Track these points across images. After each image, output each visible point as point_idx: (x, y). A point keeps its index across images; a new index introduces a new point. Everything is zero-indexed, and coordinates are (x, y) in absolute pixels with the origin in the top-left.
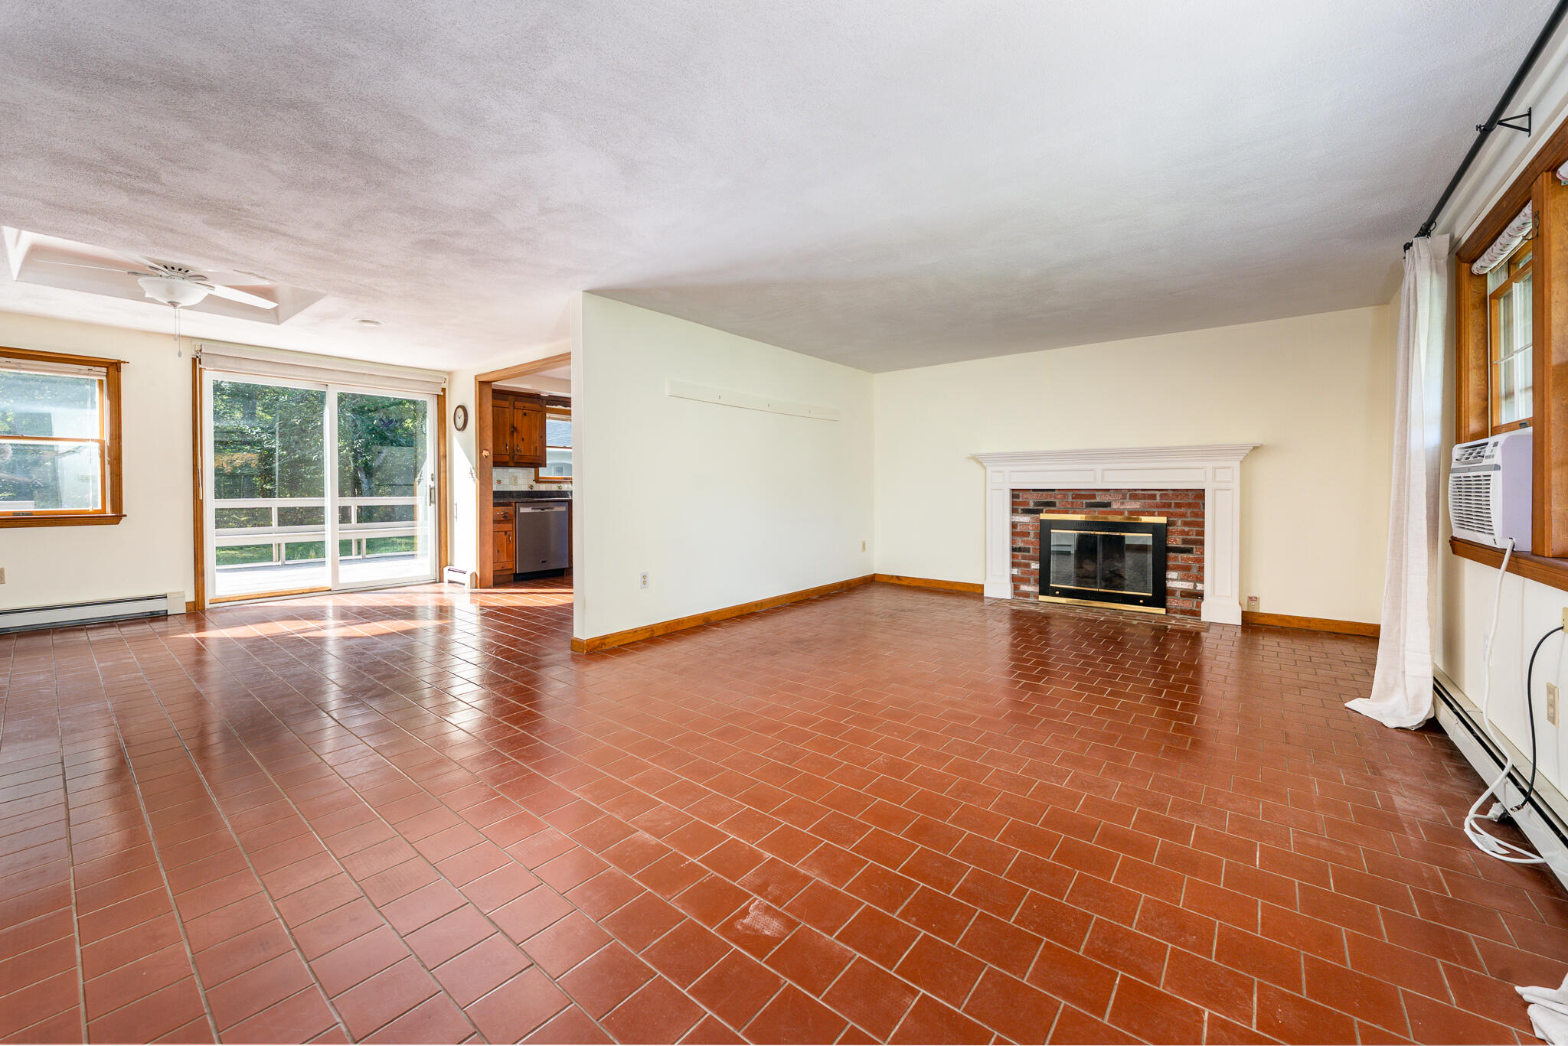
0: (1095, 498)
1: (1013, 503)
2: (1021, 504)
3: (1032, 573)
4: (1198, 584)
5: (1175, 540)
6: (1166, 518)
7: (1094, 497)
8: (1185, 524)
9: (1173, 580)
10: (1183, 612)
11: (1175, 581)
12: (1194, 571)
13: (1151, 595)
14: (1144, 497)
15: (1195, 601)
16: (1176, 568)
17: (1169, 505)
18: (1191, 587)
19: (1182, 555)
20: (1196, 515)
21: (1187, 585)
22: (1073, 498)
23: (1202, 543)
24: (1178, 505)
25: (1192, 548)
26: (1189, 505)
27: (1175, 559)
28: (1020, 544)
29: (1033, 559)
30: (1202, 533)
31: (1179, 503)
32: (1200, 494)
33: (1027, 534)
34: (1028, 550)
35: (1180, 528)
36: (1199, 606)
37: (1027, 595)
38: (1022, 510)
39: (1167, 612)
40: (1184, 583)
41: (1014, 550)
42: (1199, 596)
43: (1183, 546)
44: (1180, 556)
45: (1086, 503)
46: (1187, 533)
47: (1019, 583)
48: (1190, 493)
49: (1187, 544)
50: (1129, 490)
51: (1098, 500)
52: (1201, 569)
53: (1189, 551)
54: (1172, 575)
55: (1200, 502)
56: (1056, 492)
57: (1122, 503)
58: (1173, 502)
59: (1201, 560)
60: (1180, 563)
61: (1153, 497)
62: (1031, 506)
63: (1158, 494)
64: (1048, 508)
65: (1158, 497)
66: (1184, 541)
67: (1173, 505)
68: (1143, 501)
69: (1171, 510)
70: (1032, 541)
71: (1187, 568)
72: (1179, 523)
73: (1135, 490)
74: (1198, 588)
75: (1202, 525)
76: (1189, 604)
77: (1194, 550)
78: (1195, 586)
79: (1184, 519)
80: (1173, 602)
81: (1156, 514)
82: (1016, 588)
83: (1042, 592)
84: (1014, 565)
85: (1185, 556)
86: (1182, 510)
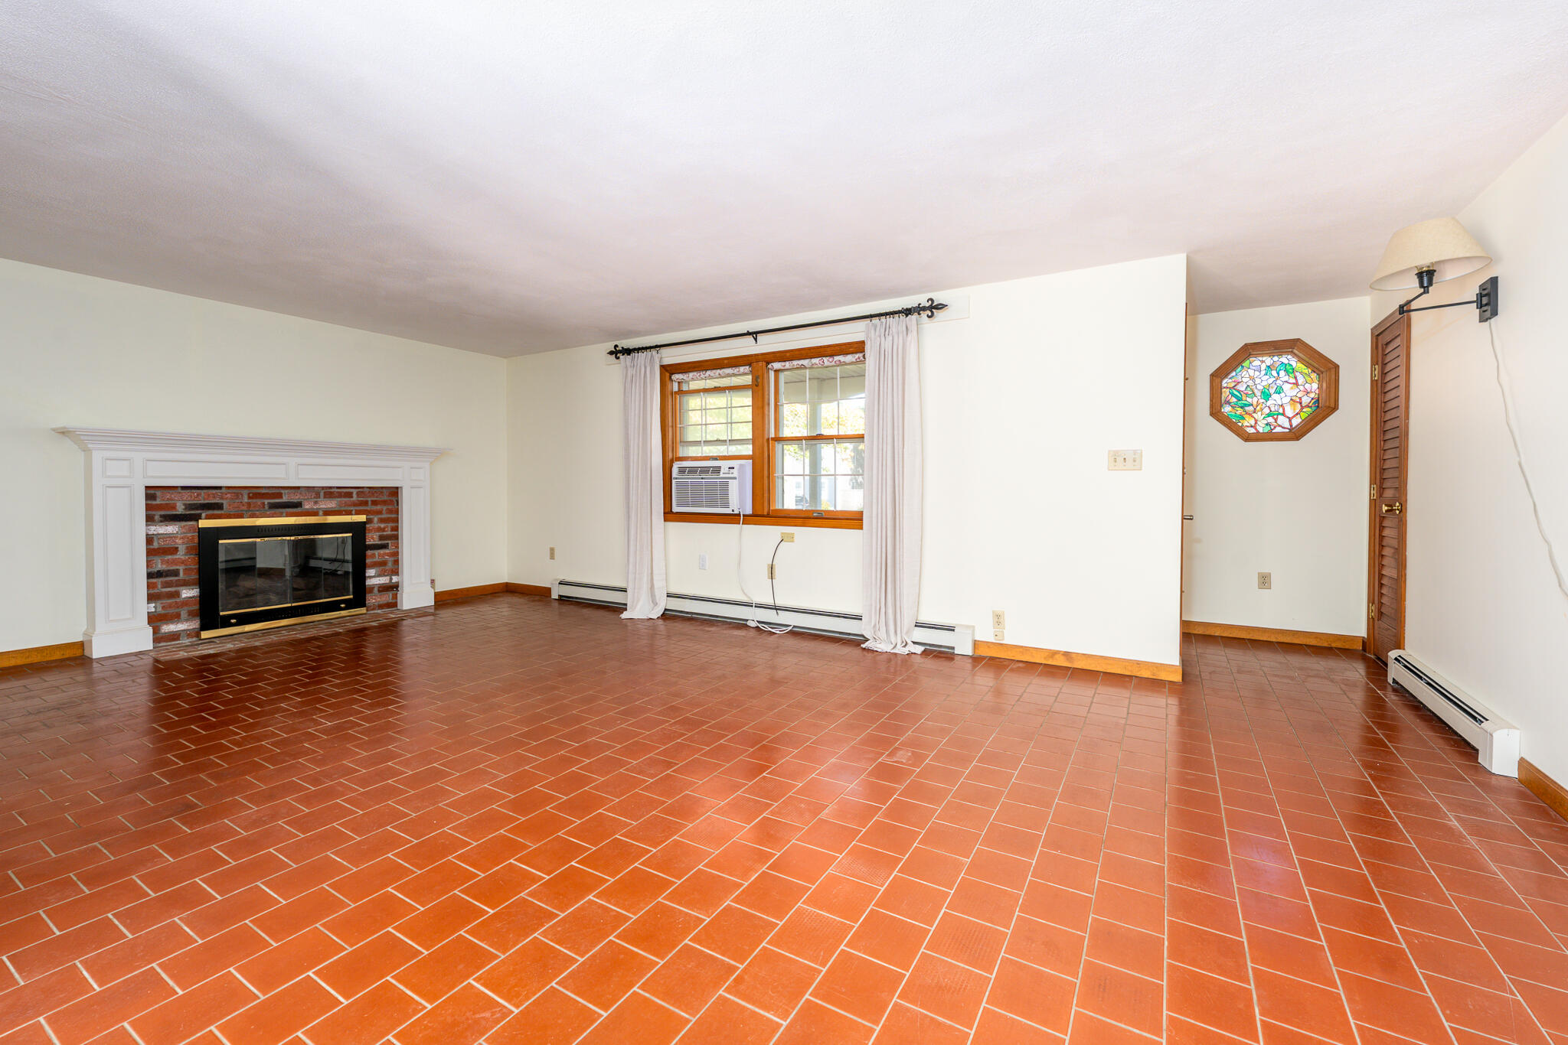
0: (282, 497)
1: (148, 507)
2: (159, 507)
3: (187, 602)
4: (393, 577)
5: (373, 538)
6: (365, 516)
7: (280, 496)
8: (381, 521)
9: (371, 577)
10: (381, 607)
11: (374, 579)
12: (390, 564)
13: (351, 597)
14: (340, 495)
15: (390, 594)
16: (374, 565)
17: (366, 503)
18: (388, 581)
19: (379, 551)
20: (390, 511)
21: (383, 580)
22: (249, 498)
23: (396, 537)
24: (374, 503)
25: (388, 544)
26: (384, 502)
27: (373, 556)
28: (159, 566)
29: (186, 584)
30: (396, 529)
31: (376, 501)
32: (395, 492)
33: (175, 550)
34: (176, 573)
35: (376, 526)
36: (395, 597)
37: (175, 636)
38: (161, 516)
39: (367, 610)
40: (381, 578)
41: (150, 575)
42: (394, 588)
43: (380, 542)
44: (376, 552)
45: (269, 503)
46: (383, 530)
47: (159, 624)
48: (384, 490)
49: (384, 540)
50: (323, 488)
51: (285, 499)
52: (396, 562)
53: (385, 546)
54: (370, 572)
55: (394, 499)
56: (223, 490)
57: (316, 503)
58: (369, 499)
59: (396, 554)
60: (376, 559)
61: (350, 495)
62: (180, 509)
63: (355, 492)
64: (210, 512)
65: (355, 495)
66: (381, 538)
67: (370, 503)
68: (339, 499)
69: (368, 508)
70: (184, 560)
71: (384, 563)
72: (376, 520)
73: (331, 488)
74: (393, 581)
75: (396, 520)
76: (387, 597)
77: (390, 545)
78: (391, 579)
79: (380, 516)
80: (371, 600)
81: (353, 512)
82: (156, 631)
83: (204, 627)
84: (151, 598)
85: (382, 551)
86: (379, 507)
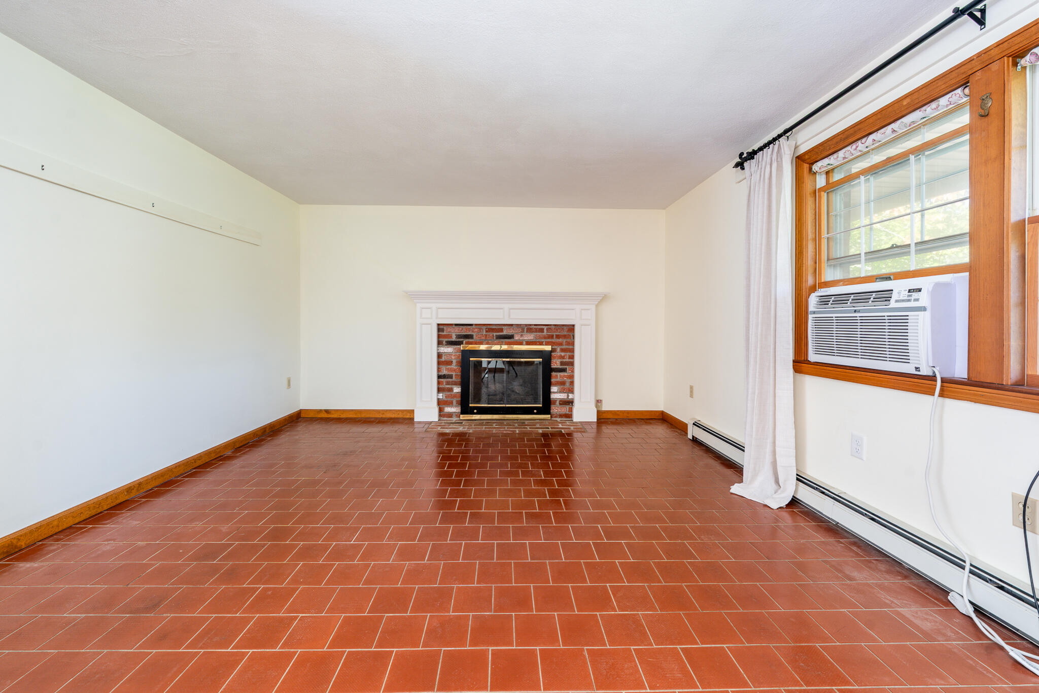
0: (503, 332)
1: (439, 336)
2: (445, 336)
3: (455, 396)
4: (570, 395)
5: (556, 363)
6: (550, 346)
7: (502, 330)
8: (562, 350)
9: (554, 393)
10: (561, 416)
11: (556, 394)
12: (568, 385)
13: (541, 405)
14: (536, 331)
15: (568, 407)
16: (557, 384)
17: (552, 337)
18: (566, 397)
19: (560, 373)
20: (568, 344)
21: (563, 396)
22: (486, 331)
23: (572, 364)
24: (558, 337)
25: (566, 368)
26: (565, 337)
27: (556, 377)
28: (444, 372)
29: (455, 384)
30: (572, 357)
31: (558, 335)
32: (571, 328)
33: (450, 363)
34: (450, 377)
35: (559, 354)
36: (571, 410)
37: (450, 415)
38: (446, 342)
39: (551, 417)
40: (561, 394)
41: (439, 377)
42: (570, 403)
43: (561, 367)
44: (559, 374)
45: (496, 335)
46: (563, 357)
47: (444, 406)
48: (565, 328)
49: (563, 365)
50: (526, 325)
51: (505, 333)
52: (572, 383)
53: (564, 370)
54: (554, 389)
55: (571, 334)
56: (474, 327)
57: (522, 335)
58: (555, 334)
59: (572, 377)
60: (558, 380)
61: (542, 330)
62: (454, 339)
63: (545, 328)
64: (467, 340)
65: (545, 331)
66: (562, 363)
67: (555, 336)
68: (535, 334)
69: (553, 340)
70: (454, 369)
71: (563, 383)
72: (558, 350)
73: (530, 325)
74: (570, 398)
75: (572, 351)
76: (564, 410)
77: (568, 369)
78: (568, 396)
79: (562, 347)
80: (555, 409)
81: (544, 343)
82: (441, 410)
83: (463, 412)
84: (439, 390)
85: (562, 374)
86: (560, 340)
